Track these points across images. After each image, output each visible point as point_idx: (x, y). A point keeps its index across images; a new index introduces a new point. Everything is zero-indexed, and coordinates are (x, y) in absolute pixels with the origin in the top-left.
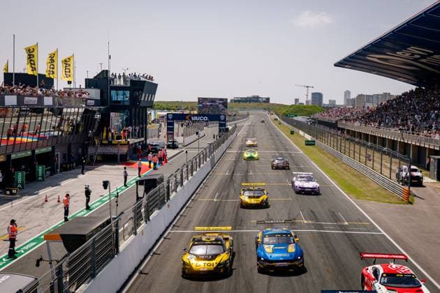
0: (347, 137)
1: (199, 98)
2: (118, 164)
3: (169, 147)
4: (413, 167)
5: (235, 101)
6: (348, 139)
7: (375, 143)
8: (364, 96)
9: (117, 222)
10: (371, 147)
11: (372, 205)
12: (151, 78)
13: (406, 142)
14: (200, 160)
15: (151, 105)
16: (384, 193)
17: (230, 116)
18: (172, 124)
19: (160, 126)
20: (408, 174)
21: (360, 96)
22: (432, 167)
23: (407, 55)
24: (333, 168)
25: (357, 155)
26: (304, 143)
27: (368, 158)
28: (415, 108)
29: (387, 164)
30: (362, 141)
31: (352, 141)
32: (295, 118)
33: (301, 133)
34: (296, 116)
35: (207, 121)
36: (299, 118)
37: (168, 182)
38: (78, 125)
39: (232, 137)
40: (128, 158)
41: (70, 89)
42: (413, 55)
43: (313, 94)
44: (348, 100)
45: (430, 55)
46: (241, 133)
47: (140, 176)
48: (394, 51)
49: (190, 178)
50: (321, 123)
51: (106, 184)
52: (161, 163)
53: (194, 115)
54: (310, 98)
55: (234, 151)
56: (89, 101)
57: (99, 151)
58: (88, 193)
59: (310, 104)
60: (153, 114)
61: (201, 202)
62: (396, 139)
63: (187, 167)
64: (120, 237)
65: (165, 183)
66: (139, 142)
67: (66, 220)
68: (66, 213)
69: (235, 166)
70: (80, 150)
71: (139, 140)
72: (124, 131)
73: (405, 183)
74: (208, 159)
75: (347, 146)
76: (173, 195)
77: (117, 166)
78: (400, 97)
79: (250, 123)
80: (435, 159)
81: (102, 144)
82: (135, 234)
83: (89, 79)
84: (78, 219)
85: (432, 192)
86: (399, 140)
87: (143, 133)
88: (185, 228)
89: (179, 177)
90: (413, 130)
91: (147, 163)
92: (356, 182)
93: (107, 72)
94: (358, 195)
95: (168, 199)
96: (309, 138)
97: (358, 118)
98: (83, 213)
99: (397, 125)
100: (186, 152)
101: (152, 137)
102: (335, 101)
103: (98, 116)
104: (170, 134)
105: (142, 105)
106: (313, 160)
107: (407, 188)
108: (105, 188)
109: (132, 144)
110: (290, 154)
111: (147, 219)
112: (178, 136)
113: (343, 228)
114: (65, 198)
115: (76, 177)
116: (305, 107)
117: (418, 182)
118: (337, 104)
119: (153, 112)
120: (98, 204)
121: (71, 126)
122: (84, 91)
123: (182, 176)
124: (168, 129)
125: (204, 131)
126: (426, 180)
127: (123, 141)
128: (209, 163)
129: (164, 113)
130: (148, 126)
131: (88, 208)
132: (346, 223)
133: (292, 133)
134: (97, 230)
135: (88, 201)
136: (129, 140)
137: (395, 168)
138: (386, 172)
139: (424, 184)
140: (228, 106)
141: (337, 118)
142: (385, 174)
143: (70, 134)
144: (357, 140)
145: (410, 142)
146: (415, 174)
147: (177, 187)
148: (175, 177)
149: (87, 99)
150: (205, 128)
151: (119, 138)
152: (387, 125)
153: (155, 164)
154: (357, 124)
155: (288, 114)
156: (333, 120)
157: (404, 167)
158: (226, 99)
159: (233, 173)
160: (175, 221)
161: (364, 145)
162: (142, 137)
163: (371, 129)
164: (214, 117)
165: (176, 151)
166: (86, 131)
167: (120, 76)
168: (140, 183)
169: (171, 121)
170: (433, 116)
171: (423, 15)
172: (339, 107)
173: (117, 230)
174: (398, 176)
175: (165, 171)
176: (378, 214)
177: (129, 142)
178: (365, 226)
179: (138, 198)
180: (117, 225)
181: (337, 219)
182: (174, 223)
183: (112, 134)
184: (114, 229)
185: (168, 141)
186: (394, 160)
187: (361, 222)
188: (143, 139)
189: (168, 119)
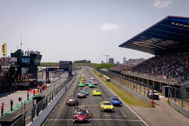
0: (125, 78)
1: (60, 61)
2: (25, 90)
3: (47, 83)
4: (154, 91)
5: (75, 62)
6: (125, 79)
7: (137, 80)
8: (132, 59)
9: (25, 116)
10: (135, 82)
11: (137, 108)
12: (39, 53)
13: (151, 80)
14: (60, 88)
15: (39, 64)
16: (141, 102)
17: (73, 69)
18: (48, 73)
19: (43, 73)
20: (152, 94)
21: (130, 60)
22: (163, 91)
23: (151, 42)
24: (119, 91)
25: (129, 86)
26: (106, 80)
27: (134, 87)
28: (154, 65)
29: (143, 90)
30: (131, 80)
31: (127, 79)
32: (102, 70)
33: (105, 76)
34: (102, 69)
35: (63, 71)
36: (104, 70)
37: (47, 98)
38: (8, 73)
39: (74, 78)
40: (29, 88)
41: (4, 58)
42: (153, 41)
43: (110, 59)
44: (125, 61)
45: (161, 41)
46: (78, 76)
47: (34, 96)
48: (145, 40)
49: (56, 96)
50: (113, 71)
51: (20, 99)
52: (43, 90)
53: (58, 69)
54: (108, 61)
55: (75, 84)
56: (12, 63)
57: (16, 84)
58: (12, 103)
59: (108, 63)
60: (40, 68)
61: (61, 107)
62: (146, 79)
63: (55, 91)
64: (26, 123)
65: (45, 99)
66: (34, 81)
67: (2, 115)
68: (2, 112)
69: (76, 91)
70: (8, 84)
71: (34, 80)
72: (28, 76)
73: (151, 98)
74: (64, 88)
75: (125, 82)
76: (49, 104)
77: (24, 91)
78: (148, 60)
79: (82, 72)
80: (164, 87)
81: (18, 82)
82: (32, 121)
83: (12, 53)
84: (7, 115)
85: (163, 102)
86: (148, 79)
87: (36, 76)
88: (54, 119)
89: (51, 96)
90: (154, 75)
91: (37, 90)
92: (129, 98)
93: (20, 50)
94: (130, 104)
95: (47, 105)
96: (108, 78)
97: (129, 69)
98: (9, 112)
99: (147, 73)
100: (55, 85)
101: (39, 78)
102: (119, 62)
103: (16, 69)
104: (47, 77)
105: (35, 64)
106: (110, 88)
107: (152, 100)
108: (20, 101)
109: (31, 81)
110: (100, 85)
111: (38, 114)
112: (51, 78)
113: (124, 118)
114: (2, 105)
115: (6, 96)
116: (106, 65)
117: (157, 98)
118: (120, 63)
119: (40, 67)
120: (16, 108)
121: (5, 74)
122: (10, 58)
123: (53, 95)
124: (47, 75)
125: (62, 76)
126: (161, 97)
127: (27, 80)
128: (65, 90)
129: (45, 68)
130: (38, 73)
131: (12, 110)
132: (125, 116)
133: (101, 76)
134: (16, 119)
135: (12, 106)
136: (29, 79)
137: (146, 91)
138: (142, 93)
139: (159, 99)
140: (73, 64)
141: (120, 70)
142: (142, 94)
143: (4, 77)
144: (129, 79)
145: (153, 80)
146: (155, 94)
147: (50, 100)
148: (50, 96)
149: (11, 62)
150: (63, 74)
151: (25, 79)
152: (142, 72)
153: (41, 90)
154: (129, 72)
155: (99, 68)
156: (119, 70)
157: (151, 91)
158: (72, 62)
159: (75, 93)
160: (50, 115)
161: (132, 81)
162: (35, 78)
163: (135, 74)
164: (66, 70)
165: (50, 85)
166: (11, 76)
167: (26, 52)
168: (34, 98)
169: (48, 71)
170: (163, 68)
171: (158, 24)
172: (121, 64)
173: (25, 119)
174: (148, 95)
175: (45, 93)
176: (140, 112)
177: (29, 81)
178: (134, 117)
179: (34, 105)
180: (25, 118)
181: (121, 114)
182: (49, 116)
183: (22, 77)
184: (23, 119)
185: (46, 80)
186: (146, 88)
187: (132, 115)
188: (36, 79)
189: (46, 70)
